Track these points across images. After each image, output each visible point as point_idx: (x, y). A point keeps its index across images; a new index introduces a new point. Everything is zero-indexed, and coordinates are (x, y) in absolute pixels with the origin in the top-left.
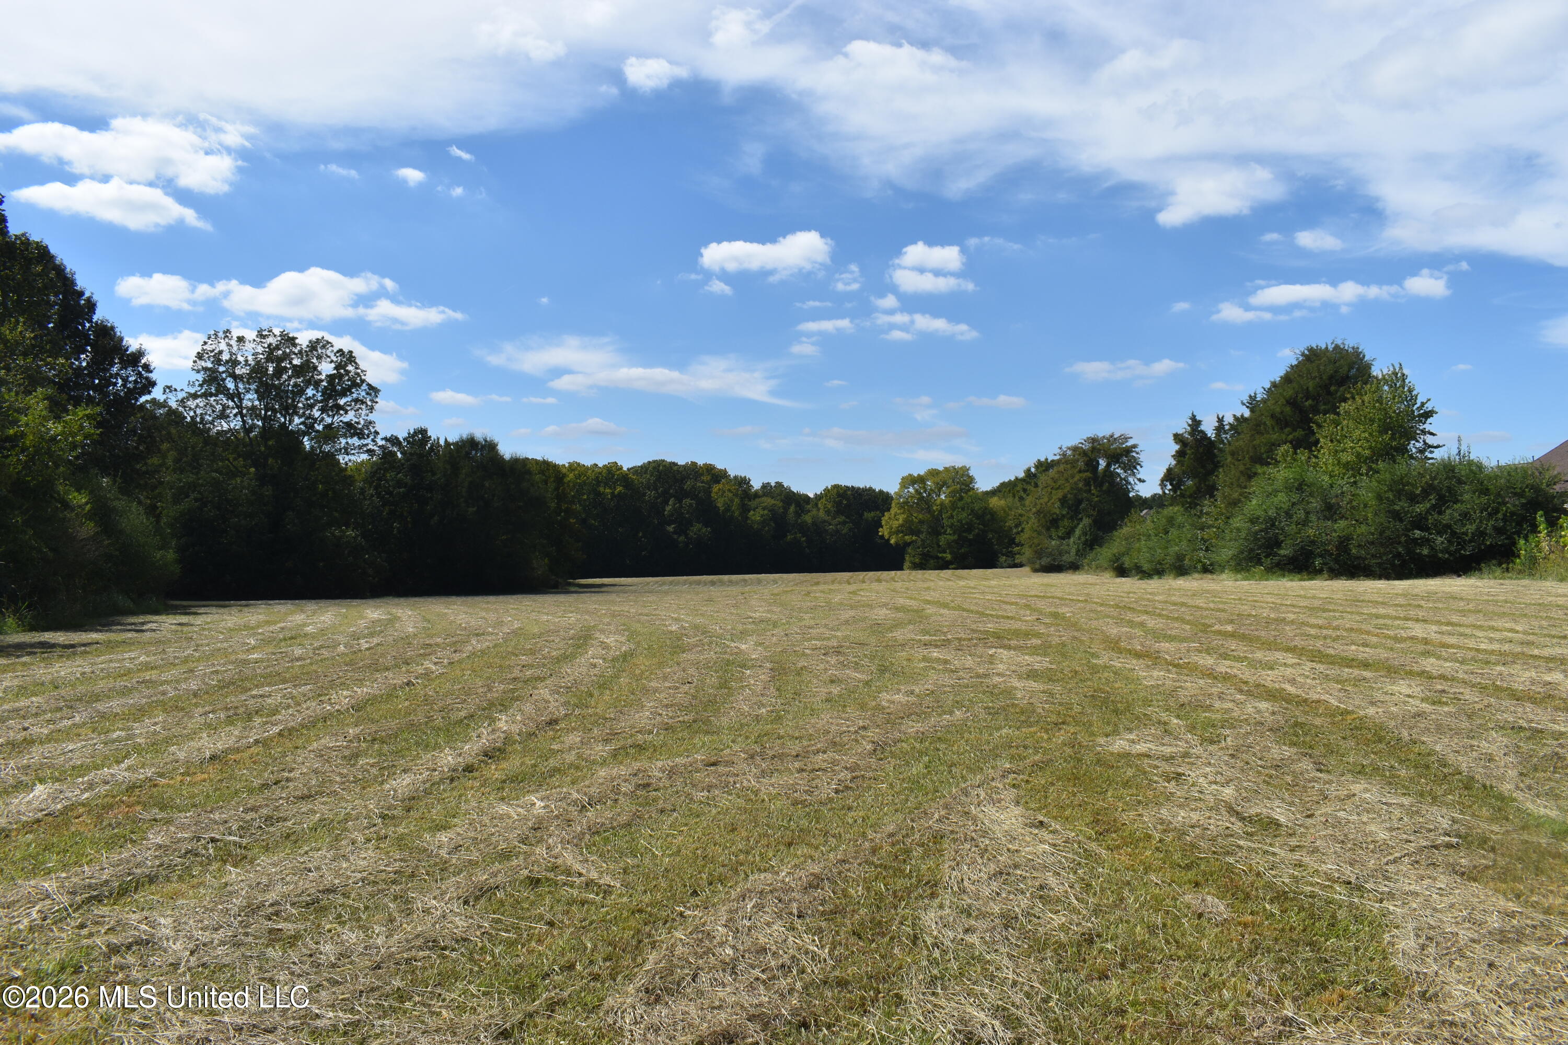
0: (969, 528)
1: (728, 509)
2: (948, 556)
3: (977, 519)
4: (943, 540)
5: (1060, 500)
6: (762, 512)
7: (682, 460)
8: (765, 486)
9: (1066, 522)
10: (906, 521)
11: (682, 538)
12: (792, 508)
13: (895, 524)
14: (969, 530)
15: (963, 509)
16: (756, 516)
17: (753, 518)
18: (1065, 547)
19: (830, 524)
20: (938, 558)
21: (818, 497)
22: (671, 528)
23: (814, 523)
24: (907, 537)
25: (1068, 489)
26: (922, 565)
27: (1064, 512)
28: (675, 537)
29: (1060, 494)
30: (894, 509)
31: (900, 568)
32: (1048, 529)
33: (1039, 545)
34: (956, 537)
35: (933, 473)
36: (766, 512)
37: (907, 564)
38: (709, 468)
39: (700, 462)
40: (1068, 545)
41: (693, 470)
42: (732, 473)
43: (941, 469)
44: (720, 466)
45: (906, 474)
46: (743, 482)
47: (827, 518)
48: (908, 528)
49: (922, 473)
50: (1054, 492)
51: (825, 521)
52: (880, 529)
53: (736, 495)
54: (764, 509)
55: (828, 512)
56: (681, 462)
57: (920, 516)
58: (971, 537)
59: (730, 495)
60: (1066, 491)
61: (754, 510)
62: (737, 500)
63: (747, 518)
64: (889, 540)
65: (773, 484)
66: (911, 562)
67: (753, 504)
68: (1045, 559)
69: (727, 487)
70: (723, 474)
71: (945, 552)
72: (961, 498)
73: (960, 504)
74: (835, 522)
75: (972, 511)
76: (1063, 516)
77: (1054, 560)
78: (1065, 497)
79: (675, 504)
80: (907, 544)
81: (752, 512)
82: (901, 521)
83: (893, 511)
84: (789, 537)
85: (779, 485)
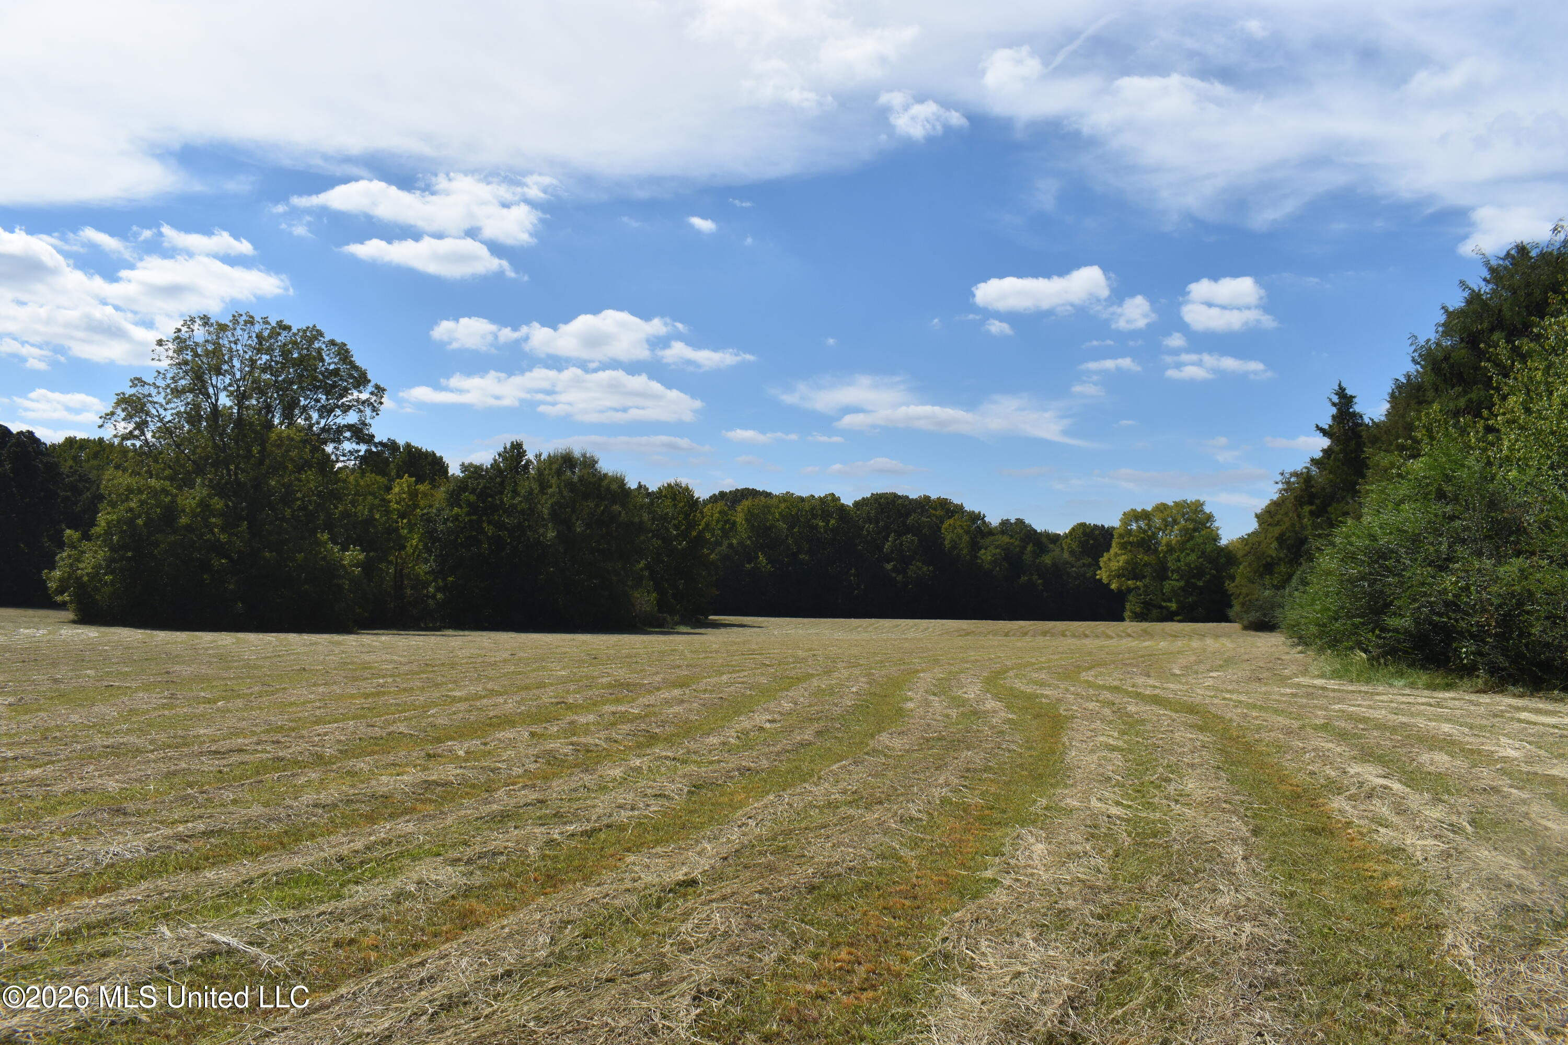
0: (1199, 572)
1: (954, 546)
2: (1173, 606)
3: (1210, 563)
4: (1168, 586)
5: (1277, 539)
6: (994, 552)
7: (914, 494)
8: (1005, 523)
9: (1283, 568)
10: (1127, 562)
11: (900, 578)
12: (1030, 548)
13: (1114, 565)
14: (1200, 575)
15: (1193, 550)
16: (986, 556)
17: (983, 557)
18: (1278, 599)
19: (1073, 566)
20: (1161, 607)
21: (1066, 536)
22: (889, 566)
23: (1054, 564)
24: (1130, 582)
25: (1287, 524)
26: (1141, 617)
27: (1282, 555)
28: (894, 575)
29: (1277, 531)
30: (1114, 549)
31: (1118, 617)
32: (1261, 576)
33: (1247, 595)
34: (1182, 583)
35: (1162, 508)
36: (998, 551)
37: (1127, 614)
38: (943, 504)
39: (934, 496)
40: (1283, 597)
41: (924, 504)
42: (968, 507)
43: (1171, 504)
44: (956, 501)
45: (1127, 509)
46: (976, 517)
47: (1071, 559)
48: (1132, 571)
49: (1149, 508)
50: (1271, 529)
51: (1067, 563)
52: (1098, 572)
53: (967, 532)
54: (997, 547)
55: (1072, 552)
56: (913, 495)
57: (1146, 558)
58: (1200, 584)
59: (961, 531)
60: (1284, 527)
61: (986, 549)
62: (966, 538)
63: (977, 557)
64: (1108, 584)
65: (1013, 521)
66: (1131, 611)
67: (988, 540)
68: (1253, 613)
69: (959, 523)
70: (959, 509)
71: (1170, 601)
72: (1192, 538)
73: (1189, 545)
74: (1080, 563)
75: (1203, 553)
76: (1280, 559)
77: (1265, 615)
78: (1282, 535)
79: (896, 540)
80: (1129, 590)
81: (983, 551)
82: (1121, 564)
83: (1112, 551)
84: (1024, 578)
85: (1020, 522)
